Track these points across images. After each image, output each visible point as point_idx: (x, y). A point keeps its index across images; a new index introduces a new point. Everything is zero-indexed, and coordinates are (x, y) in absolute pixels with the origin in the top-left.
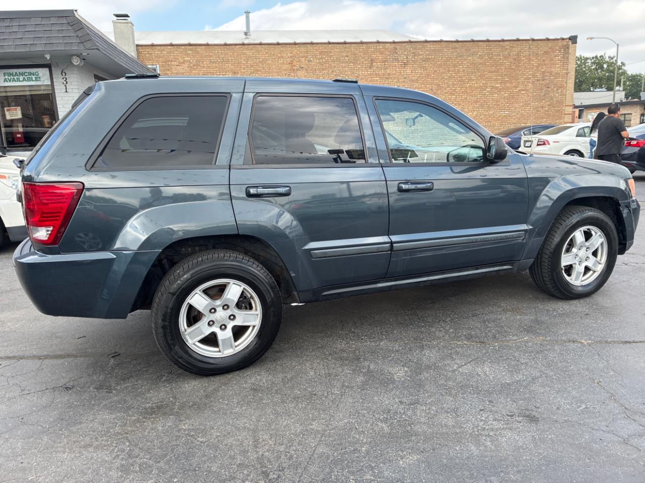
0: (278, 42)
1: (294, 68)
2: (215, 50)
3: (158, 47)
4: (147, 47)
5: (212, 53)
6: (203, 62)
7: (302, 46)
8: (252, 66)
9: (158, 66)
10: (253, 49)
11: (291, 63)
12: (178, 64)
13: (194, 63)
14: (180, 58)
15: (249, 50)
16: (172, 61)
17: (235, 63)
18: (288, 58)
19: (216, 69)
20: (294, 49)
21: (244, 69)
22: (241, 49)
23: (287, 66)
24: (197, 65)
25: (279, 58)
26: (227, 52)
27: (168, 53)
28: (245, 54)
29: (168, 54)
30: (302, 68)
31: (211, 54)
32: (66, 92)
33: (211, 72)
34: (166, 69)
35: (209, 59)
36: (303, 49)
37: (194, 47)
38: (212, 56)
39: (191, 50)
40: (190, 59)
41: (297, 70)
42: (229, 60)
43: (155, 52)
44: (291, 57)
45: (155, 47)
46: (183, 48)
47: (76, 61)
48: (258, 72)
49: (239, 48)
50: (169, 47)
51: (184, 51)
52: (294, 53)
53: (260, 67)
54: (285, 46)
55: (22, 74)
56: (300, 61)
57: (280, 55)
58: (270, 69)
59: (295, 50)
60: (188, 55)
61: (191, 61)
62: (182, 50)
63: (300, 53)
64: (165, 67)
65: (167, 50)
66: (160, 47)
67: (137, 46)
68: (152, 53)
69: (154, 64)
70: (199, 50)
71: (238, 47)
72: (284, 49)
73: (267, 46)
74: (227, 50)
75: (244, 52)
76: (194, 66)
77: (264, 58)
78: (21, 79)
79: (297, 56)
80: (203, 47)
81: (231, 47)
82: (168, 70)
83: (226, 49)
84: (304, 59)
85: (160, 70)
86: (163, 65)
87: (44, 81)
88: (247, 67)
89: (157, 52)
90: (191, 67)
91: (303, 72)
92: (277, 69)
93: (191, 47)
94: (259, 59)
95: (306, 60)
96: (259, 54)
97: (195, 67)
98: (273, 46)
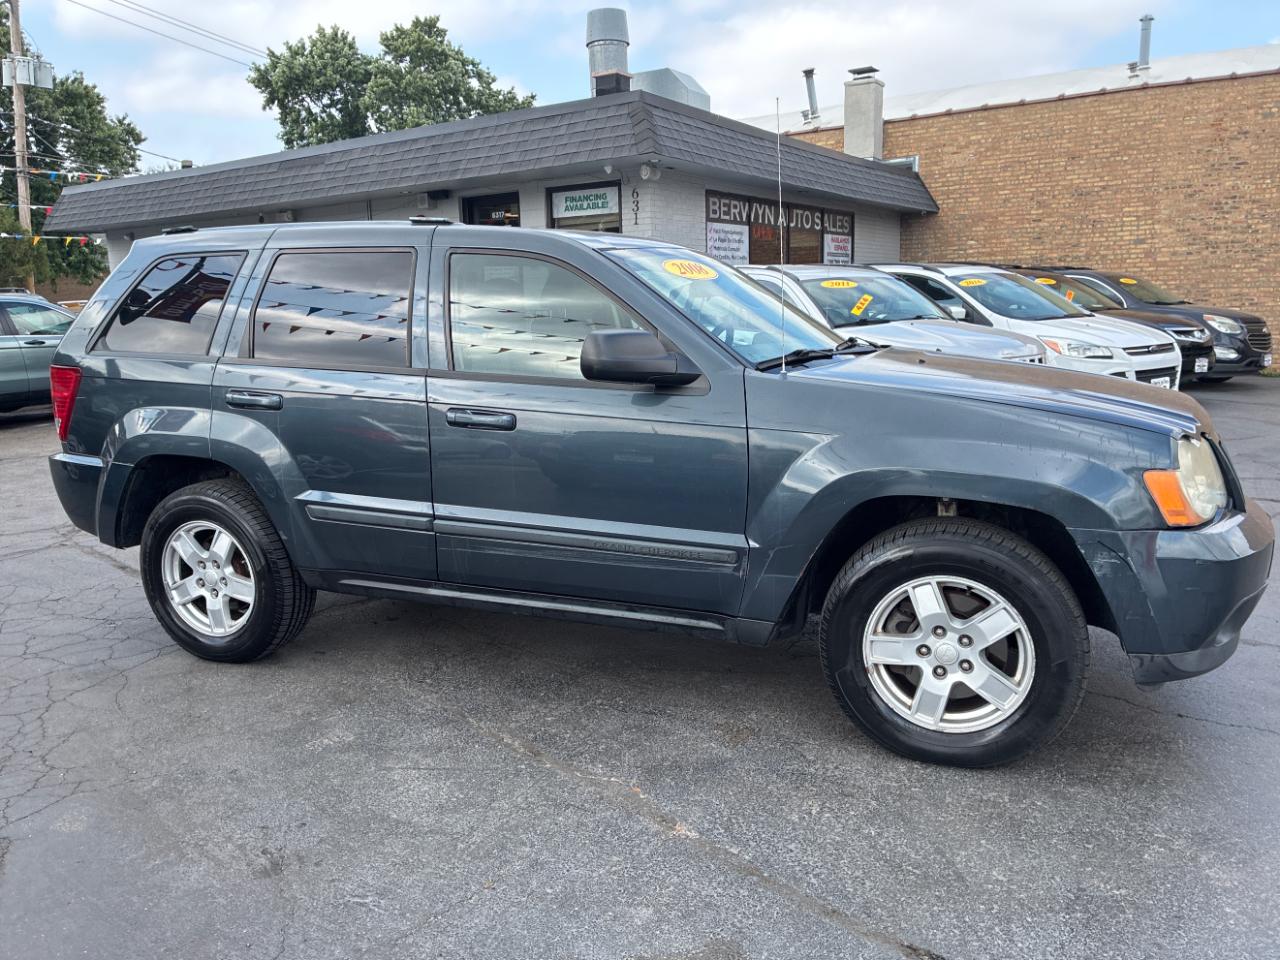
0: (1189, 79)
1: (1223, 135)
2: (1036, 114)
3: (921, 122)
4: (901, 124)
5: (1028, 120)
6: (1006, 141)
7: (1250, 80)
8: (1117, 139)
9: (917, 158)
10: (1126, 100)
11: (1217, 125)
12: (955, 150)
13: (988, 145)
14: (961, 139)
15: (1115, 104)
16: (944, 145)
17: (1076, 137)
18: (1209, 113)
19: (1034, 153)
20: (1227, 90)
21: (1097, 147)
22: (1096, 104)
23: (1204, 131)
24: (994, 149)
25: (1188, 114)
26: (1061, 113)
27: (939, 130)
28: (1103, 113)
29: (939, 133)
30: (1246, 133)
31: (1027, 123)
32: (636, 224)
33: (1021, 159)
34: (932, 162)
35: (1019, 133)
36: (1251, 87)
37: (993, 112)
38: (1027, 126)
39: (984, 119)
40: (980, 137)
41: (1231, 139)
42: (1064, 131)
43: (917, 132)
44: (1218, 110)
45: (916, 122)
46: (970, 116)
47: (645, 173)
48: (1130, 152)
49: (1090, 102)
50: (943, 119)
51: (971, 122)
52: (1227, 100)
53: (1135, 140)
54: (1205, 85)
55: (587, 198)
56: (1242, 118)
57: (1189, 108)
58: (1160, 142)
59: (1232, 92)
60: (977, 130)
61: (983, 141)
62: (967, 121)
63: (1243, 99)
64: (929, 158)
65: (940, 125)
66: (925, 122)
67: (886, 123)
68: (910, 134)
69: (910, 154)
70: (1002, 116)
71: (1088, 100)
72: (1202, 93)
73: (1158, 91)
74: (1063, 110)
75: (1102, 109)
76: (987, 150)
77: (1148, 117)
78: (585, 206)
79: (1235, 107)
80: (1012, 110)
81: (1072, 101)
82: (936, 164)
83: (1060, 109)
84: (1252, 111)
85: (920, 166)
86: (926, 155)
87: (611, 208)
88: (1105, 142)
89: (918, 130)
90: (981, 153)
91: (1247, 144)
92: (1177, 141)
93: (986, 114)
94: (1135, 121)
95: (1257, 114)
96: (1137, 111)
97: (988, 154)
98: (1175, 89)
